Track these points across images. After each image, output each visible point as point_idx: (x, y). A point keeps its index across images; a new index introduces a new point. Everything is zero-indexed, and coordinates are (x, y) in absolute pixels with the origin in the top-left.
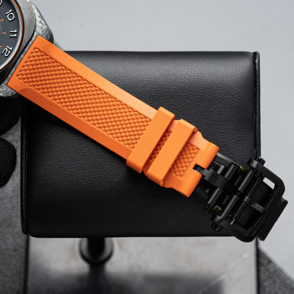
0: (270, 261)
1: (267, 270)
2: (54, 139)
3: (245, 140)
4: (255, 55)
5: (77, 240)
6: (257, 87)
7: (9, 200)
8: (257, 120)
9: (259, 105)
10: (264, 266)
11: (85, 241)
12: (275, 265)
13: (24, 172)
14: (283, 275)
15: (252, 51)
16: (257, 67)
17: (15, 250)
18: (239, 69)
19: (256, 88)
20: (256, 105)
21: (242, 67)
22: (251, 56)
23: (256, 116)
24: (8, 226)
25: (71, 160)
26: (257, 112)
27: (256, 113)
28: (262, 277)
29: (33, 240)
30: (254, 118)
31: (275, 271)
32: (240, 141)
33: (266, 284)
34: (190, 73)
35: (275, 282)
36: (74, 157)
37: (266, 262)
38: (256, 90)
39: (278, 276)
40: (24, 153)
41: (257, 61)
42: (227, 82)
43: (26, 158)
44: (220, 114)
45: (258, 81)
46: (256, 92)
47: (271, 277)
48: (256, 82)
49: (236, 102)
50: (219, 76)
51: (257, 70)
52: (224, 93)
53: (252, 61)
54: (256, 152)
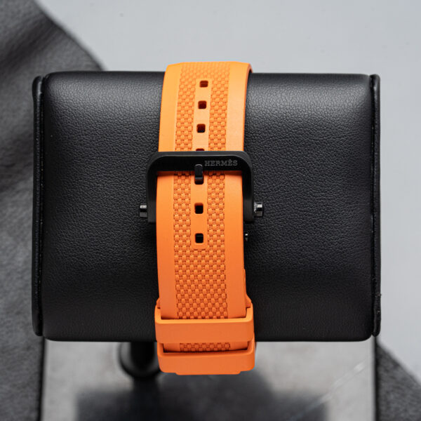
0: (396, 365)
1: (393, 378)
2: (80, 198)
3: (357, 202)
4: (374, 79)
5: (115, 345)
6: (376, 126)
8: (375, 173)
9: (379, 152)
10: (387, 371)
11: (126, 346)
12: (402, 369)
13: (37, 247)
14: (415, 384)
15: (369, 73)
16: (376, 97)
18: (349, 99)
19: (374, 127)
20: (374, 152)
21: (354, 97)
22: (368, 80)
23: (374, 167)
25: (105, 229)
26: (376, 161)
27: (373, 163)
29: (51, 345)
30: (371, 171)
31: (404, 379)
32: (350, 204)
33: (392, 397)
34: (278, 105)
35: (403, 395)
36: (110, 224)
37: (391, 365)
38: (374, 130)
39: (409, 387)
40: (38, 218)
41: (375, 88)
42: (332, 119)
43: (39, 225)
44: (321, 164)
45: (376, 117)
46: (374, 133)
47: (398, 388)
48: (375, 118)
49: (345, 148)
50: (320, 110)
51: (376, 102)
52: (328, 133)
53: (368, 88)
54: (374, 220)
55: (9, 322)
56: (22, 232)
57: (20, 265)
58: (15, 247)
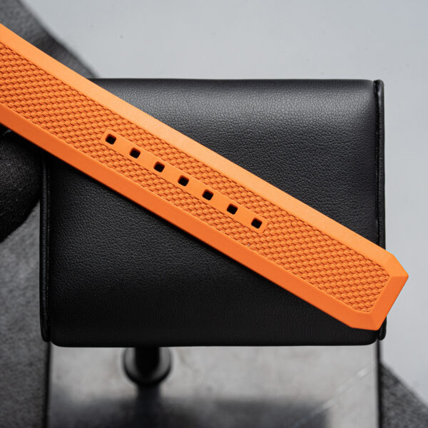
0: (397, 381)
1: (393, 394)
2: (87, 204)
3: (362, 207)
4: (378, 85)
5: (120, 350)
6: (381, 131)
7: (21, 292)
8: (380, 177)
9: (383, 157)
10: (388, 388)
11: (131, 352)
12: (403, 385)
13: (45, 253)
14: (415, 400)
15: (373, 79)
16: (380, 102)
17: (31, 364)
18: (352, 106)
19: (378, 132)
20: (378, 157)
21: (358, 102)
22: (372, 85)
23: (378, 172)
24: (21, 330)
25: (112, 236)
26: (381, 166)
27: (378, 167)
28: (386, 403)
29: (56, 349)
30: (375, 175)
31: (405, 396)
32: (355, 208)
33: (392, 414)
34: (283, 110)
35: (404, 412)
36: (117, 230)
37: (391, 382)
38: (379, 135)
39: (409, 403)
40: (45, 225)
41: (379, 94)
42: (336, 124)
43: (47, 232)
44: (326, 169)
45: (381, 122)
46: (379, 138)
47: (399, 404)
48: (379, 123)
49: (350, 153)
50: (325, 116)
51: (380, 107)
52: (333, 139)
53: (372, 93)
54: (379, 224)
55: (11, 338)
56: (24, 249)
57: (23, 282)
58: (17, 264)
